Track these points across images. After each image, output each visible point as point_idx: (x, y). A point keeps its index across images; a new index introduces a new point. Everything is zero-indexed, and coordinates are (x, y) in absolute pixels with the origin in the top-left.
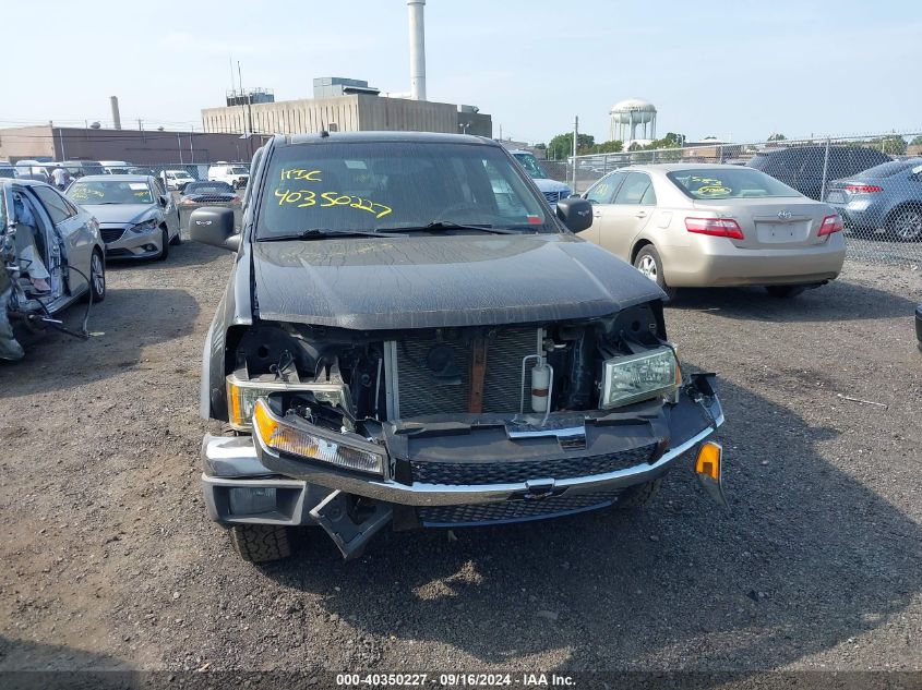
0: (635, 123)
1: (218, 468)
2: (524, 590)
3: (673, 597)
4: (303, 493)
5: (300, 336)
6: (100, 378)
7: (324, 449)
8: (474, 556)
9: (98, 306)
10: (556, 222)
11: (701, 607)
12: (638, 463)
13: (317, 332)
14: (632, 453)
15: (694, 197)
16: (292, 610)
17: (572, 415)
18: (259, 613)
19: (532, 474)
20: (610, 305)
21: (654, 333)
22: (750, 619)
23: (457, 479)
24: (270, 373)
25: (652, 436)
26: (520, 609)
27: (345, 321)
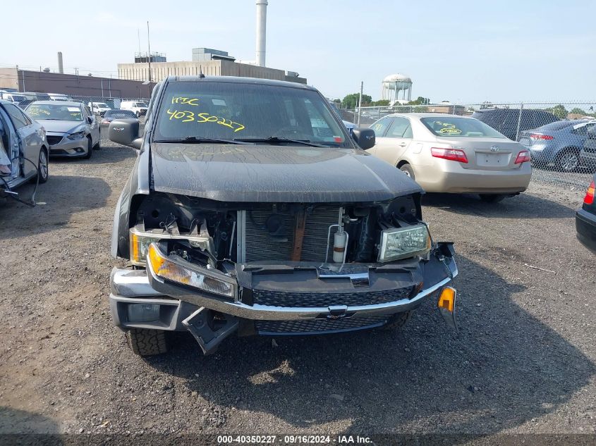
0: (398, 89)
1: (121, 290)
2: (321, 380)
3: (419, 388)
4: (178, 308)
5: (181, 204)
6: (42, 232)
7: (195, 279)
8: (289, 357)
9: (42, 185)
10: (352, 142)
11: (437, 395)
12: (402, 298)
13: (194, 202)
14: (397, 291)
15: (437, 135)
16: (166, 388)
17: (359, 266)
18: (144, 389)
19: (334, 301)
20: (388, 195)
21: (414, 215)
22: (469, 405)
23: (283, 303)
24: (160, 228)
25: (411, 281)
26: (319, 392)
27: (212, 195)
